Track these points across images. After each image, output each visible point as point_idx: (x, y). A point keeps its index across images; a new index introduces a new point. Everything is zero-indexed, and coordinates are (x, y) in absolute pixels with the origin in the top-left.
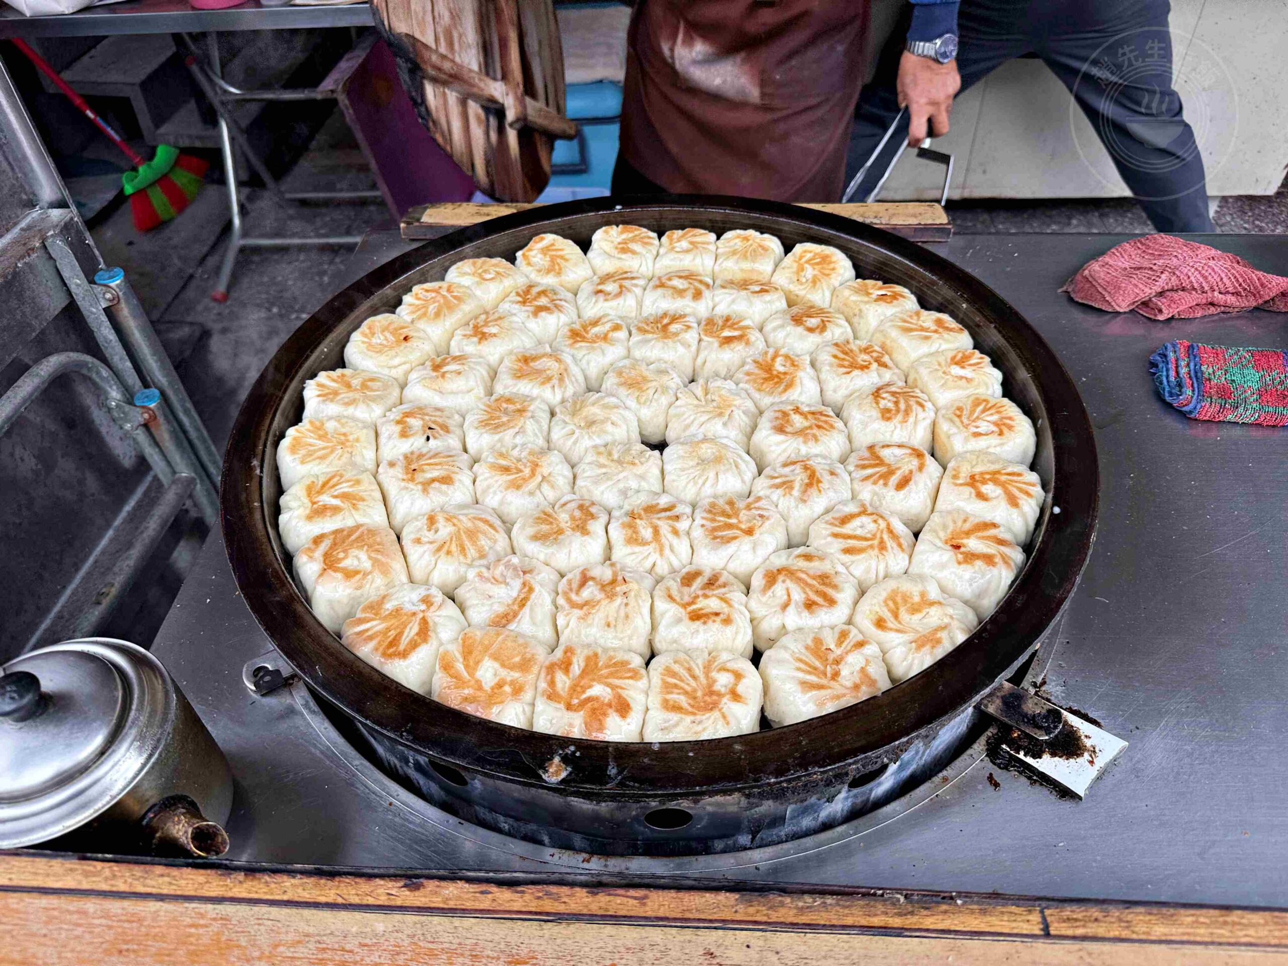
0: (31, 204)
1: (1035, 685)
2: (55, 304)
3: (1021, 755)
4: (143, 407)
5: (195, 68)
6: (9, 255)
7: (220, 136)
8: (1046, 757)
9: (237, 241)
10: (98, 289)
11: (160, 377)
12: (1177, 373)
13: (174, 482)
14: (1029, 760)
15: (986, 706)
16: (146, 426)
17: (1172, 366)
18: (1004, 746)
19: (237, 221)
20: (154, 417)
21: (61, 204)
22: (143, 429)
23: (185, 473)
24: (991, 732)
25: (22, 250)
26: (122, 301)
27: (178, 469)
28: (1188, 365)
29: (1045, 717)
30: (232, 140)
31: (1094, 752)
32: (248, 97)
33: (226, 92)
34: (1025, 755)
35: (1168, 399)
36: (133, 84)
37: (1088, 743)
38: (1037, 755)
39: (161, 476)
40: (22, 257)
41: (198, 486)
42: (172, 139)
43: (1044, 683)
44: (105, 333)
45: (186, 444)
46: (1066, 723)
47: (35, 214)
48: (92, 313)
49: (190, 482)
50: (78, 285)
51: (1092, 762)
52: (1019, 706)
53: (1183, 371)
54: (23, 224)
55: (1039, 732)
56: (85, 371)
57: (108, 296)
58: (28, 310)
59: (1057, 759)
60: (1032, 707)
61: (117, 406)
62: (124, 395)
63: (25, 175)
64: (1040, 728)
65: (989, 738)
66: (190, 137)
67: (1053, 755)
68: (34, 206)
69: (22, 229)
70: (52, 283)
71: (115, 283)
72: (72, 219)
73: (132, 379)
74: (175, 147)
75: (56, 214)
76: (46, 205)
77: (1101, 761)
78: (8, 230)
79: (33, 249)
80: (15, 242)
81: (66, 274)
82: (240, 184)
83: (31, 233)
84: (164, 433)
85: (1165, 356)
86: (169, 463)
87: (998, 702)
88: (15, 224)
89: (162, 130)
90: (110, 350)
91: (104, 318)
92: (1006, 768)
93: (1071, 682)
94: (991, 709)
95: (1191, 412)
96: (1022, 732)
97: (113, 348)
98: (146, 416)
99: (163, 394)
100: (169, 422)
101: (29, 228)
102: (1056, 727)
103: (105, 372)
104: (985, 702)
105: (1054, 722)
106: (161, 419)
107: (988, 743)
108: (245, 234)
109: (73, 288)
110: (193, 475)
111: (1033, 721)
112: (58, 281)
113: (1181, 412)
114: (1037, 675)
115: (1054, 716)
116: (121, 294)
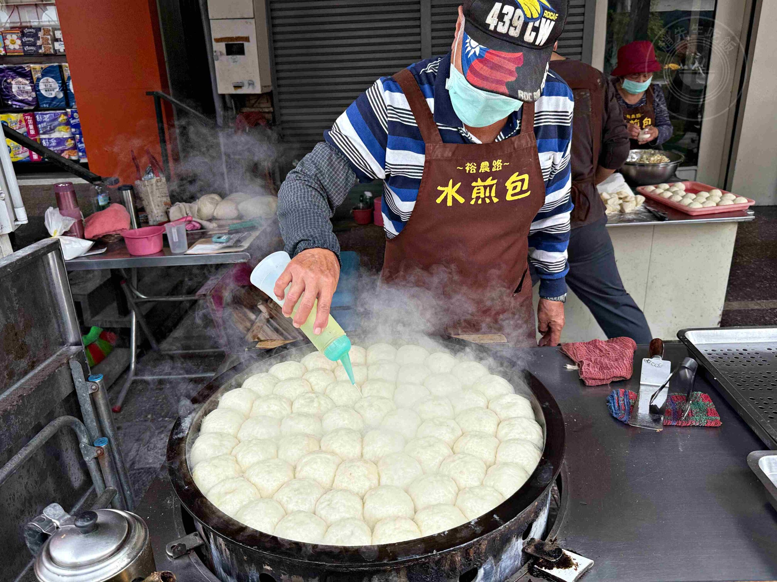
0: (63, 344)
1: (551, 541)
2: (66, 391)
3: (543, 569)
4: (99, 447)
5: (124, 286)
6: (51, 366)
7: (131, 322)
8: (555, 569)
9: (131, 377)
10: (89, 384)
11: (109, 432)
12: (618, 404)
13: (105, 492)
14: (547, 571)
15: (527, 550)
16: (96, 458)
17: (616, 401)
18: (535, 566)
19: (133, 366)
20: (102, 453)
21: (77, 344)
22: (95, 460)
23: (112, 486)
24: (531, 561)
25: (59, 364)
26: (100, 390)
27: (108, 485)
28: (624, 400)
29: (554, 551)
30: (137, 322)
31: (577, 565)
32: (151, 300)
33: (138, 297)
34: (545, 569)
35: (615, 416)
36: (84, 295)
37: (574, 562)
38: (551, 568)
39: (97, 489)
40: (58, 368)
41: (117, 496)
42: (100, 323)
43: (556, 540)
44: (87, 407)
45: (115, 470)
46: (564, 554)
47: (64, 348)
48: (83, 396)
49: (114, 492)
50: (80, 382)
51: (576, 569)
52: (542, 548)
53: (621, 403)
54: (58, 353)
55: (551, 558)
56: (73, 427)
57: (94, 387)
58: (55, 393)
59: (560, 569)
60: (547, 548)
61: (85, 447)
62: (89, 441)
63: (64, 330)
64: (552, 556)
65: (529, 564)
66: (110, 322)
67: (558, 567)
68: (64, 345)
69: (58, 355)
70: (68, 380)
71: (98, 381)
72: (82, 351)
73: (95, 433)
74: (101, 327)
75: (74, 348)
76: (69, 344)
77: (581, 569)
78: (51, 356)
79: (63, 364)
80: (54, 361)
81: (75, 376)
82: (137, 347)
83: (63, 357)
84: (105, 464)
85: (612, 396)
86: (104, 481)
87: (533, 547)
88: (55, 353)
89: (96, 318)
90: (87, 416)
91: (88, 399)
92: (537, 576)
93: (569, 539)
94: (529, 551)
95: (625, 421)
96: (544, 559)
97: (88, 415)
98: (99, 452)
99: (109, 441)
100: (110, 455)
101: (61, 355)
102: (559, 556)
103: (83, 428)
104: (527, 548)
105: (558, 553)
106: (106, 455)
107: (529, 566)
108: (136, 374)
109: (77, 384)
110: (116, 488)
111: (549, 554)
112: (70, 380)
113: (621, 421)
114: (552, 537)
115: (559, 551)
116: (100, 386)
